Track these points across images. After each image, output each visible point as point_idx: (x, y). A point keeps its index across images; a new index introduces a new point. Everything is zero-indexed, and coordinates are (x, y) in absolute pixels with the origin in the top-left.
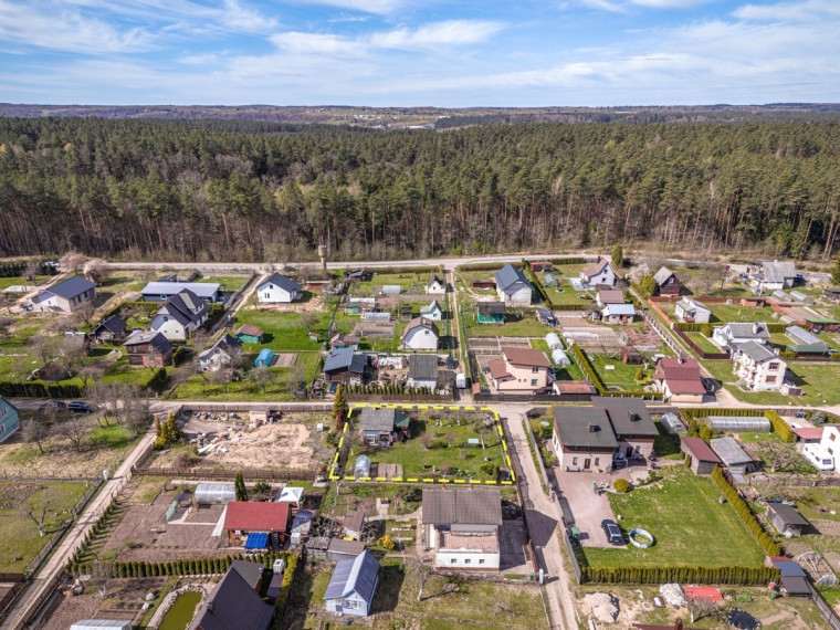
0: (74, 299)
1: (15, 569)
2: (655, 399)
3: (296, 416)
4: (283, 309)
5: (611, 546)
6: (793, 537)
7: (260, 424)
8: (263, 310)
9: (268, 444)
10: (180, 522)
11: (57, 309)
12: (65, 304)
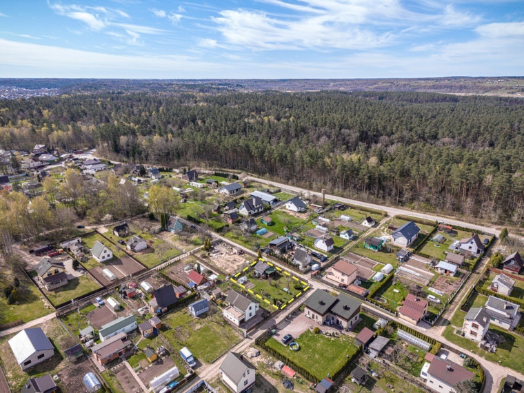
0: (231, 192)
1: (148, 265)
2: (391, 312)
3: (247, 256)
4: (291, 214)
5: (282, 343)
6: (355, 383)
7: (235, 254)
8: (284, 212)
9: (229, 261)
10: (186, 272)
11: (225, 193)
12: (227, 192)
